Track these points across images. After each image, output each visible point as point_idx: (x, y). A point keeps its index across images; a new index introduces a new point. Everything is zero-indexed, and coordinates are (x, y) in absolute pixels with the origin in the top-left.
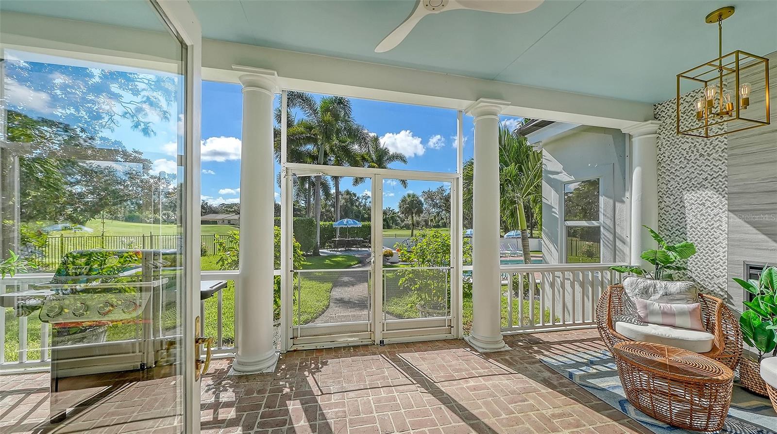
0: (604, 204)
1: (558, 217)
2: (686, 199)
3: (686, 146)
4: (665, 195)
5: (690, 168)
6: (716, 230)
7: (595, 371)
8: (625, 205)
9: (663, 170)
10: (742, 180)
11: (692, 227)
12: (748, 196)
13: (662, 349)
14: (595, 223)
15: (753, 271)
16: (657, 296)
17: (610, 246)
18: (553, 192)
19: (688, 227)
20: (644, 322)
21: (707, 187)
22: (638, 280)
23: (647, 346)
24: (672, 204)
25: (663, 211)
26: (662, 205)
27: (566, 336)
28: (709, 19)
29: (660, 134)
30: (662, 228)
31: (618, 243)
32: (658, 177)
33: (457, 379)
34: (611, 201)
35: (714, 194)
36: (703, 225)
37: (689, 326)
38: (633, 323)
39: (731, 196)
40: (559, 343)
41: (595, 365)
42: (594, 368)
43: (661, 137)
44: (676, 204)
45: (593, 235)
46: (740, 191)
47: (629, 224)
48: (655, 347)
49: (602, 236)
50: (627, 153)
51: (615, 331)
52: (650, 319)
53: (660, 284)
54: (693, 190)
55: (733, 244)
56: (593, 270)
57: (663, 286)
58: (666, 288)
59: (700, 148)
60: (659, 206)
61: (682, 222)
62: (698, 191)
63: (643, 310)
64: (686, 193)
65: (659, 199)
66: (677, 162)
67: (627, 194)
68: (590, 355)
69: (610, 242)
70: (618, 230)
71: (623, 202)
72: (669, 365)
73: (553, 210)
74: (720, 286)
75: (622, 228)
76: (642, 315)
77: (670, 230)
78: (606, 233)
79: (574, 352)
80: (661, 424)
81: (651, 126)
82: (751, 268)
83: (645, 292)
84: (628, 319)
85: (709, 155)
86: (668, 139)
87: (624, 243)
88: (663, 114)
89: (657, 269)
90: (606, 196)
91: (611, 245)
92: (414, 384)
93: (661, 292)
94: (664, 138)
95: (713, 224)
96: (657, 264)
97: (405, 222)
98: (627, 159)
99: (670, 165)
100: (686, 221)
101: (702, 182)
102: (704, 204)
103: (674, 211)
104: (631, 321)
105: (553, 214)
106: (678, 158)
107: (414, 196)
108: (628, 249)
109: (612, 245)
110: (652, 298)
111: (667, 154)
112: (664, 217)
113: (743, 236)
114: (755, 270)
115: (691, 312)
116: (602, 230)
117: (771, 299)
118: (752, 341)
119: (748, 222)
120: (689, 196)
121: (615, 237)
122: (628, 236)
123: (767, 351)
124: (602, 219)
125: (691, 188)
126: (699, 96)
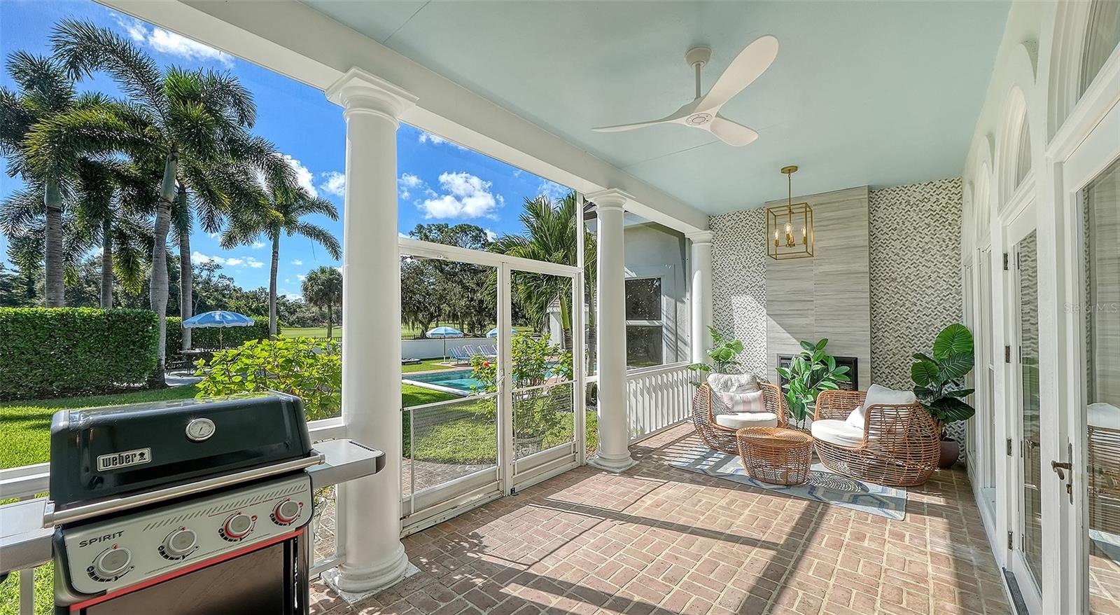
0: (666, 304)
2: (734, 303)
3: (733, 257)
4: (718, 298)
5: (736, 277)
8: (685, 306)
9: (717, 276)
10: (775, 291)
11: (738, 327)
12: (779, 303)
14: (657, 323)
15: (783, 361)
16: (734, 389)
17: (672, 347)
19: (735, 327)
20: (733, 412)
21: (748, 294)
22: (719, 376)
24: (723, 307)
25: (716, 313)
26: (716, 308)
28: (783, 171)
29: (714, 244)
30: (716, 328)
31: (679, 343)
32: (713, 281)
33: (633, 502)
34: (673, 301)
35: (753, 300)
36: (746, 325)
37: (759, 410)
39: (769, 304)
40: (664, 447)
43: (715, 246)
44: (727, 307)
45: (655, 334)
46: (773, 299)
47: (689, 323)
49: (664, 336)
50: (687, 257)
51: (717, 424)
52: (736, 409)
53: (732, 377)
54: (738, 295)
55: (771, 341)
56: (655, 375)
57: (736, 379)
58: (738, 380)
59: (743, 260)
60: (713, 308)
61: (731, 323)
62: (742, 297)
63: (729, 402)
64: (734, 298)
65: (713, 302)
66: (727, 270)
67: (688, 295)
69: (671, 342)
70: (680, 332)
71: (684, 302)
75: (683, 330)
76: (729, 406)
77: (724, 330)
78: (668, 333)
80: (781, 487)
81: (708, 235)
82: (782, 359)
83: (726, 387)
84: (723, 412)
85: (749, 267)
86: (720, 249)
87: (686, 345)
88: (716, 226)
89: (719, 364)
90: (669, 296)
91: (672, 345)
92: (604, 520)
93: (737, 385)
94: (717, 248)
96: (720, 360)
97: (297, 315)
99: (721, 272)
100: (733, 322)
101: (744, 289)
102: (746, 308)
103: (725, 313)
104: (726, 413)
106: (728, 267)
107: (332, 272)
108: (689, 349)
109: (674, 346)
110: (731, 390)
111: (719, 262)
112: (718, 318)
113: (777, 335)
114: (784, 360)
115: (759, 398)
116: (664, 330)
117: (801, 380)
118: (792, 414)
119: (779, 324)
120: (736, 300)
121: (677, 338)
122: (689, 338)
123: (801, 420)
124: (664, 319)
125: (738, 293)
126: (742, 216)
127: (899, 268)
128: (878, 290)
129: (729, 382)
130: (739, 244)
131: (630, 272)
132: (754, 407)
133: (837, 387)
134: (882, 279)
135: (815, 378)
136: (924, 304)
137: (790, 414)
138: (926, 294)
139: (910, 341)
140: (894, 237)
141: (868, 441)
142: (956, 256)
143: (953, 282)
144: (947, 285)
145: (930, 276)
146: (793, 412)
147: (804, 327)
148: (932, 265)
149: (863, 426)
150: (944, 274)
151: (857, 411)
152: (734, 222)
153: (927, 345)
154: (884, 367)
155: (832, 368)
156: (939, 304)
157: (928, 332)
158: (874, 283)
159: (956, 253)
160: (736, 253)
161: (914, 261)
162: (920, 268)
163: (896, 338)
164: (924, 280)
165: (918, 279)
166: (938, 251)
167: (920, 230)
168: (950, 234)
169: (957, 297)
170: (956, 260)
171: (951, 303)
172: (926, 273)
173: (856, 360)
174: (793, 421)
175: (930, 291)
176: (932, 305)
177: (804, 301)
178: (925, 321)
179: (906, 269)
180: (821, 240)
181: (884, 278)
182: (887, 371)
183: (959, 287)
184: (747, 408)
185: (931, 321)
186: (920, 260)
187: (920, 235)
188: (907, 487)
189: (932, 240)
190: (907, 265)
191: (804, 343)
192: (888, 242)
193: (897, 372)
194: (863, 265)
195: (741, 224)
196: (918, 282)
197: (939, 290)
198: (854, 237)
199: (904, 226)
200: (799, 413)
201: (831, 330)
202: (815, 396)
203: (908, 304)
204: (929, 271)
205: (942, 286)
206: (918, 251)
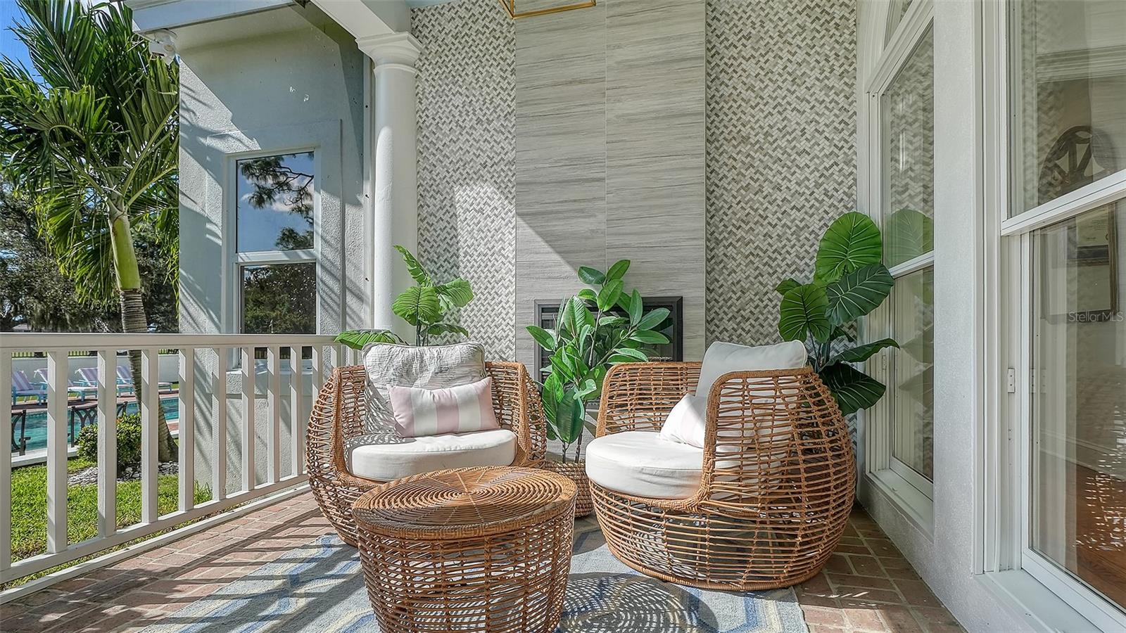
0: (324, 209)
1: (220, 242)
2: (459, 201)
3: (458, 101)
4: (428, 192)
5: (463, 144)
6: (497, 257)
7: (303, 602)
8: (362, 213)
9: (425, 142)
10: (533, 161)
11: (466, 253)
12: (540, 188)
13: (453, 479)
14: (305, 255)
15: (545, 315)
16: (428, 375)
17: (335, 307)
18: (208, 180)
19: (461, 253)
20: (406, 435)
21: (486, 180)
22: (393, 350)
23: (424, 480)
24: (438, 211)
25: (425, 224)
26: (424, 214)
27: (229, 535)
29: (421, 71)
30: (423, 257)
31: (350, 299)
32: (418, 155)
34: (337, 202)
35: (495, 193)
36: (482, 249)
37: (479, 425)
38: (389, 443)
39: (521, 193)
40: (206, 561)
41: (304, 583)
42: (301, 596)
43: (423, 76)
44: (444, 210)
45: (300, 282)
46: (529, 181)
47: (369, 251)
48: (437, 478)
49: (320, 286)
50: (367, 101)
51: (350, 473)
52: (417, 427)
53: (429, 352)
54: (467, 184)
55: (525, 271)
57: (436, 355)
58: (439, 358)
59: (477, 106)
60: (419, 215)
61: (453, 245)
62: (474, 187)
63: (403, 411)
64: (459, 190)
65: (419, 201)
66: (446, 128)
67: (367, 188)
68: (290, 561)
69: (333, 295)
70: (350, 272)
71: (358, 204)
72: (477, 506)
73: (208, 226)
74: (503, 355)
75: (357, 267)
76: (402, 421)
77: (436, 260)
78: (327, 279)
79: (249, 571)
81: (409, 50)
82: (543, 310)
83: (406, 373)
84: (375, 439)
85: (489, 122)
86: (433, 83)
87: (361, 299)
88: (425, 32)
89: (419, 332)
90: (328, 193)
91: (336, 303)
93: (432, 368)
94: (426, 80)
95: (494, 246)
96: (419, 324)
98: (366, 112)
99: (435, 134)
100: (457, 243)
101: (479, 170)
102: (481, 211)
103: (442, 224)
104: (383, 440)
105: (208, 236)
106: (448, 121)
108: (368, 310)
109: (338, 305)
110: (418, 382)
111: (431, 112)
112: (427, 235)
113: (535, 258)
114: (548, 311)
115: (481, 396)
116: (319, 270)
117: (575, 349)
118: (555, 428)
119: (540, 234)
120: (462, 195)
121: (344, 288)
122: (369, 283)
123: (572, 440)
124: (318, 246)
125: (466, 180)
126: (476, 10)
127: (753, 116)
128: (717, 161)
129: (416, 365)
130: (469, 70)
131: (245, 139)
132: (464, 418)
133: (644, 357)
134: (725, 139)
135: (603, 343)
136: (793, 186)
137: (549, 427)
138: (797, 166)
139: (771, 263)
140: (748, 52)
141: (713, 478)
142: (846, 88)
143: (840, 141)
144: (830, 146)
145: (803, 131)
146: (558, 424)
147: (587, 238)
148: (807, 107)
149: (702, 443)
150: (825, 125)
151: (682, 406)
152: (460, 23)
153: (797, 269)
154: (726, 318)
155: (636, 318)
156: (818, 185)
157: (799, 241)
158: (712, 148)
159: (846, 83)
160: (463, 91)
161: (779, 100)
162: (788, 114)
163: (747, 257)
164: (795, 138)
165: (783, 137)
166: (818, 79)
167: (789, 37)
168: (837, 46)
169: (847, 170)
170: (845, 96)
171: (837, 182)
172: (798, 123)
173: (680, 300)
174: (554, 446)
175: (802, 161)
176: (807, 187)
177: (587, 180)
178: (794, 219)
179: (765, 118)
180: (619, 47)
181: (729, 137)
182: (732, 325)
183: (850, 149)
184: (447, 423)
185: (803, 219)
186: (788, 99)
187: (789, 47)
188: (795, 586)
189: (808, 58)
190: (768, 109)
191: (585, 271)
192: (736, 64)
193: (747, 326)
194: (694, 99)
195: (475, 27)
196: (783, 143)
197: (818, 158)
198: (681, 37)
199: (763, 31)
200: (569, 425)
201: (633, 240)
202: (599, 382)
203: (767, 189)
204: (802, 120)
205: (823, 148)
206: (786, 79)
